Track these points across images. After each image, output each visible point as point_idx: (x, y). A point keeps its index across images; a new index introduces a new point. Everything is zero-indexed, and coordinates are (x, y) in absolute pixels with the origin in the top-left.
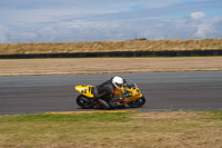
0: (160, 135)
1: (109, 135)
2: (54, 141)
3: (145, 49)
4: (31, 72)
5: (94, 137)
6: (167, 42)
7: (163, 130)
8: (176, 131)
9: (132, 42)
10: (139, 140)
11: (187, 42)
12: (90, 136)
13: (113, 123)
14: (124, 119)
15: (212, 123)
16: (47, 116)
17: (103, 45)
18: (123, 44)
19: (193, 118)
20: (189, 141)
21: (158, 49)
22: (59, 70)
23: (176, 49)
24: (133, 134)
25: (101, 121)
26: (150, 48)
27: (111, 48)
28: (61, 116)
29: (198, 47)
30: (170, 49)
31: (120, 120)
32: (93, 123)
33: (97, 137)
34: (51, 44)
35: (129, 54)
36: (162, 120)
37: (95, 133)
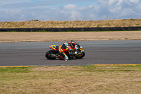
0: (50, 81)
1: (17, 81)
3: (38, 27)
5: (7, 82)
6: (52, 23)
7: (52, 78)
8: (60, 78)
9: (29, 22)
10: (37, 84)
11: (65, 23)
12: (5, 82)
14: (26, 71)
15: (82, 73)
17: (11, 24)
18: (24, 23)
19: (70, 70)
20: (68, 85)
21: (46, 27)
23: (58, 27)
24: (33, 81)
25: (12, 72)
26: (41, 26)
27: (16, 26)
31: (24, 72)
32: (7, 74)
33: (10, 82)
35: (28, 30)
36: (51, 72)
37: (8, 80)
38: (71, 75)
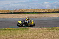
0: (37, 34)
1: (23, 34)
2: (9, 36)
3: (32, 12)
4: (2, 17)
5: (19, 34)
6: (38, 10)
7: (38, 32)
8: (41, 33)
9: (29, 10)
10: (31, 35)
11: (44, 10)
12: (18, 34)
13: (24, 31)
14: (27, 30)
15: (50, 31)
16: (7, 29)
17: (21, 10)
18: (26, 10)
19: (45, 29)
20: (44, 35)
21: (36, 12)
22: (10, 17)
23: (41, 11)
25: (21, 30)
26: (34, 11)
27: (23, 11)
28: (10, 29)
29: (46, 11)
30: (39, 11)
31: (26, 30)
32: (19, 31)
33: (20, 34)
34: (7, 10)
35: (28, 13)
36: (37, 30)
38: (46, 31)
